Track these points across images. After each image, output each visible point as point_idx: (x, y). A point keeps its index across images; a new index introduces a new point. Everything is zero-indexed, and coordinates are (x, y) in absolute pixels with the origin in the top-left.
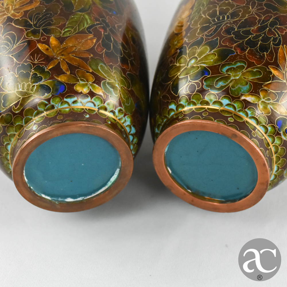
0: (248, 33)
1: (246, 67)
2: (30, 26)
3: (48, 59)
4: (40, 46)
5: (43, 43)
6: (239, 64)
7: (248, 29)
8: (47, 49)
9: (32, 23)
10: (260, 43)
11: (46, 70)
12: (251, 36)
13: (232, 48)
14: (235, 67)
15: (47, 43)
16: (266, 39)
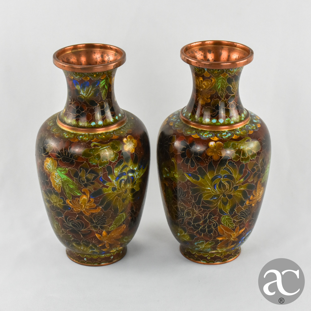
0: (199, 225)
1: (205, 242)
2: (93, 223)
3: (100, 242)
4: (97, 235)
5: (99, 234)
6: (201, 242)
7: (198, 223)
8: (100, 237)
9: (95, 222)
10: (207, 229)
11: (98, 246)
12: (201, 227)
13: (194, 234)
14: (200, 243)
15: (101, 234)
16: (209, 227)
